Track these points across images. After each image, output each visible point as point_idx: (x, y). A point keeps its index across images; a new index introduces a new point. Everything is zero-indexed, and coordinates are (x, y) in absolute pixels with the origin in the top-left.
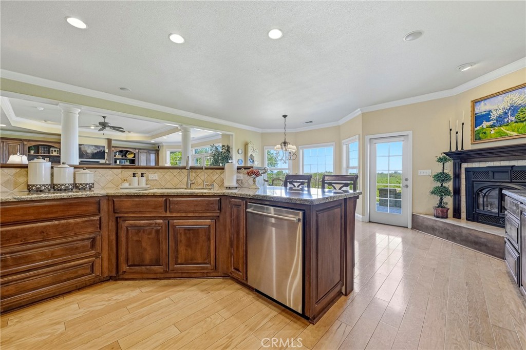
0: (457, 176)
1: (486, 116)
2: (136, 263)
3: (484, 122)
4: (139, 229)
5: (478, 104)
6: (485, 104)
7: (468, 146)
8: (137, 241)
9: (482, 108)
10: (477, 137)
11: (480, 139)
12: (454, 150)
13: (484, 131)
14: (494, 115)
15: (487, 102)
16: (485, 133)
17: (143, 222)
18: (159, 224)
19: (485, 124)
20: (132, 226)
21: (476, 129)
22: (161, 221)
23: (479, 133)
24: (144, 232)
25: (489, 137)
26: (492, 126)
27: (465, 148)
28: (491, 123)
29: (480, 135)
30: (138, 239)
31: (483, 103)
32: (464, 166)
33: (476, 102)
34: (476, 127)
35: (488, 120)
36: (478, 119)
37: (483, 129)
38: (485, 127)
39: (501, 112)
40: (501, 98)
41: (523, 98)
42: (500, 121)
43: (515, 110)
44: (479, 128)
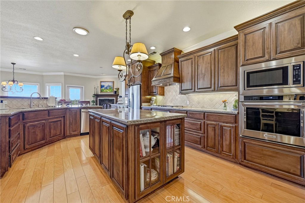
0: (97, 101)
2: (33, 143)
4: (34, 126)
7: (99, 93)
8: (33, 132)
9: (103, 84)
10: (101, 91)
12: (96, 94)
14: (105, 86)
15: (104, 83)
17: (36, 123)
18: (43, 122)
19: (103, 88)
20: (31, 126)
22: (44, 121)
24: (37, 127)
25: (104, 92)
26: (105, 89)
27: (99, 94)
28: (104, 88)
30: (34, 131)
32: (98, 98)
33: (101, 82)
36: (102, 86)
39: (106, 86)
40: (106, 82)
41: (111, 84)
42: (106, 88)
43: (109, 86)
44: (102, 89)
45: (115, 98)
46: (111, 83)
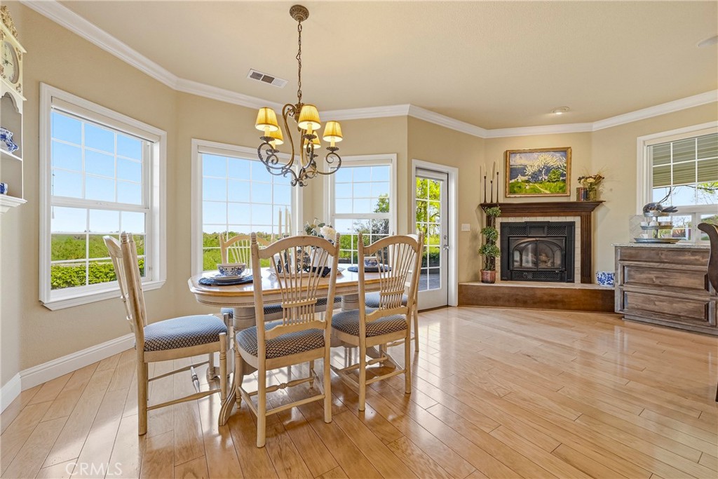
1: (522, 171)
3: (520, 176)
5: (513, 155)
6: (521, 157)
7: (503, 199)
9: (517, 161)
10: (512, 190)
11: (514, 192)
12: (488, 201)
13: (519, 185)
14: (530, 171)
15: (522, 155)
16: (520, 187)
19: (520, 178)
21: (511, 182)
23: (513, 187)
25: (524, 192)
26: (528, 181)
27: (500, 201)
28: (526, 178)
29: (515, 189)
31: (518, 156)
32: (499, 220)
33: (510, 153)
34: (511, 180)
35: (524, 175)
36: (513, 172)
37: (518, 182)
38: (520, 181)
39: (536, 169)
40: (535, 155)
41: (555, 160)
42: (535, 177)
43: (548, 170)
44: (513, 181)
45: (577, 220)
46: (558, 155)
